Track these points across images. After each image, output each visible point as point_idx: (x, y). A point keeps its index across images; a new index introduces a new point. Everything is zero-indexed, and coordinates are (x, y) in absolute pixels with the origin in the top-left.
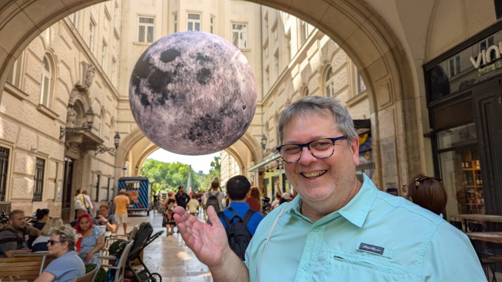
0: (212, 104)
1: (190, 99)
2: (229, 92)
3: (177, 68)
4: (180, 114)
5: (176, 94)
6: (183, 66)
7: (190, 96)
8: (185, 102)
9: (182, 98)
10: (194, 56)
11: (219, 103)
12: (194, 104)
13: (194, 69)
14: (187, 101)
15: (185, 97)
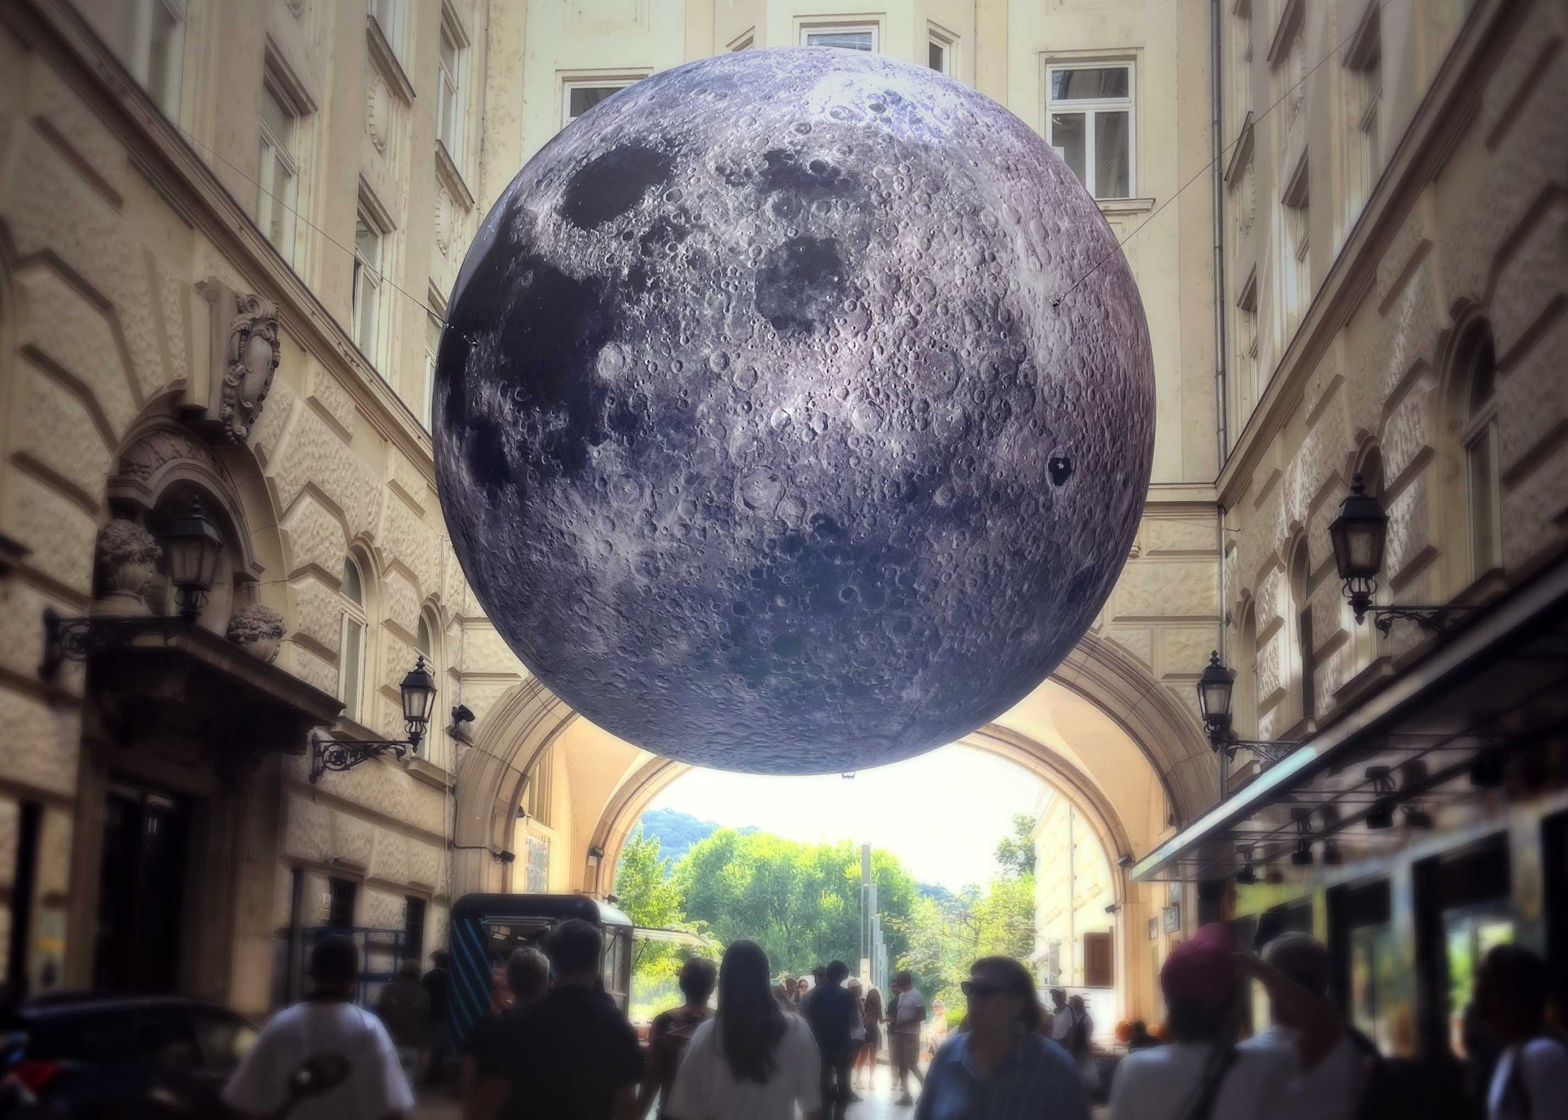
0: (851, 453)
1: (723, 431)
2: (959, 376)
3: (646, 251)
4: (669, 521)
5: (642, 402)
6: (681, 234)
7: (721, 410)
8: (691, 449)
9: (678, 426)
10: (748, 173)
11: (895, 446)
12: (742, 455)
13: (744, 244)
14: (702, 440)
15: (692, 420)
